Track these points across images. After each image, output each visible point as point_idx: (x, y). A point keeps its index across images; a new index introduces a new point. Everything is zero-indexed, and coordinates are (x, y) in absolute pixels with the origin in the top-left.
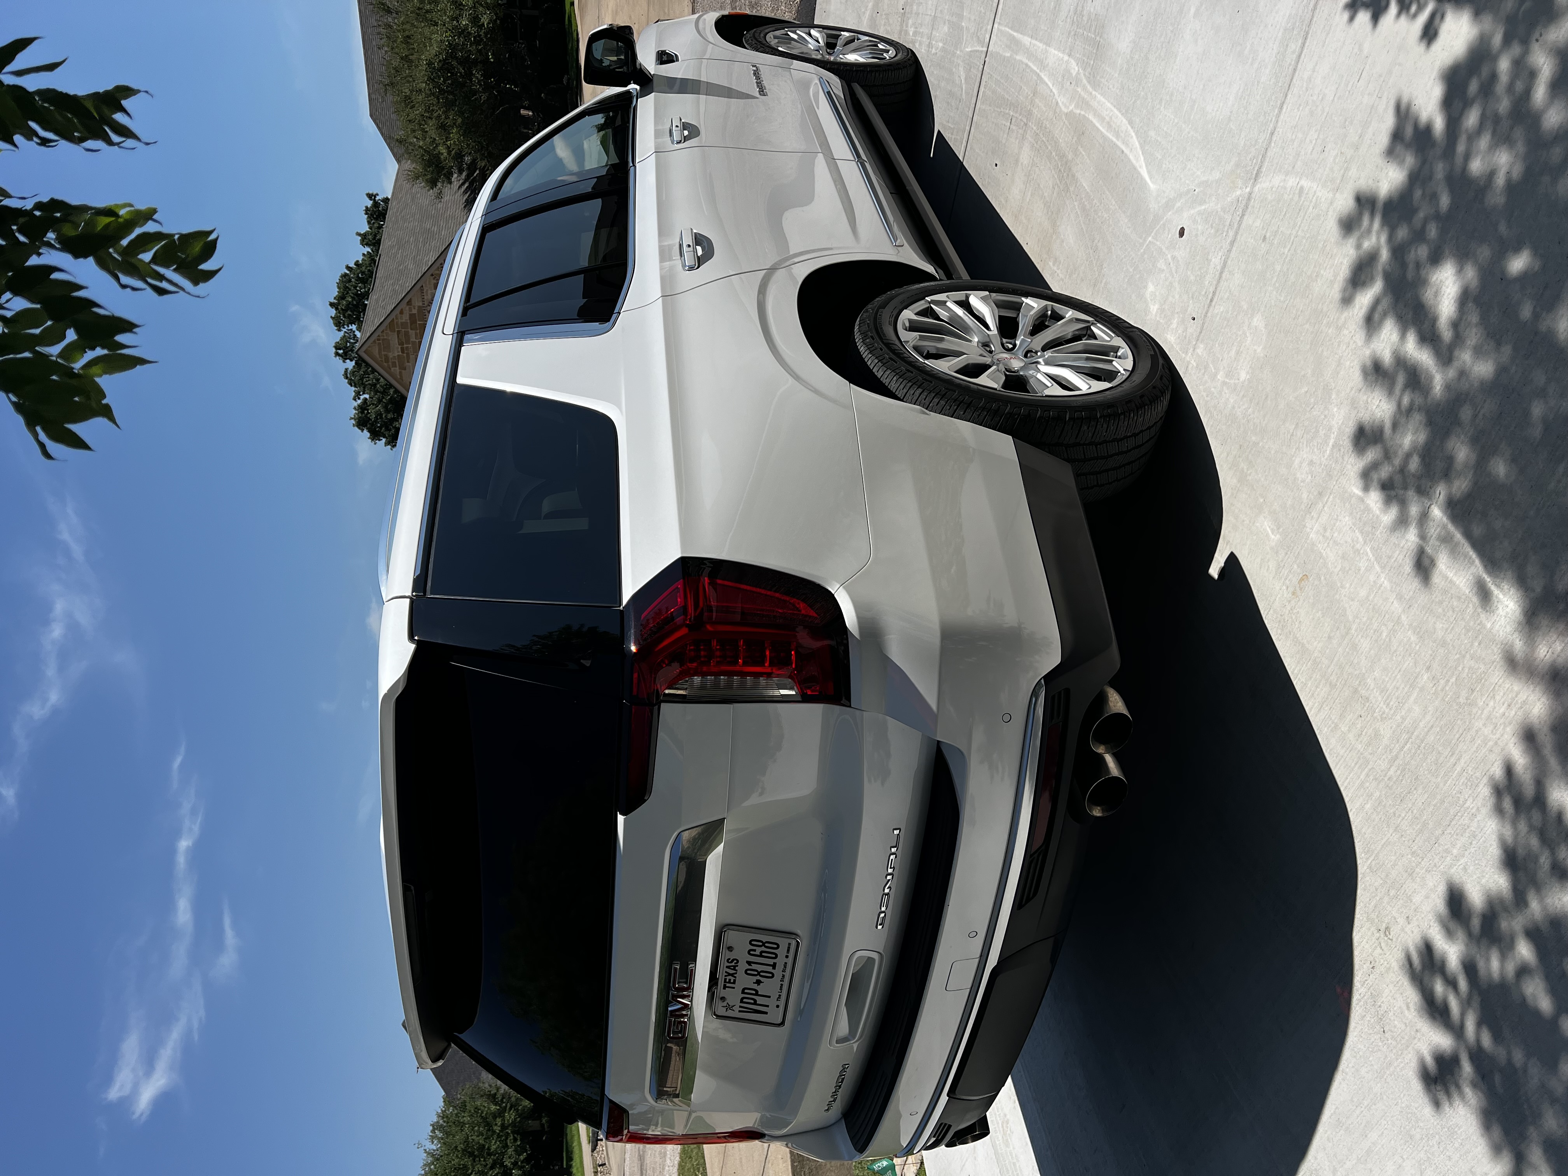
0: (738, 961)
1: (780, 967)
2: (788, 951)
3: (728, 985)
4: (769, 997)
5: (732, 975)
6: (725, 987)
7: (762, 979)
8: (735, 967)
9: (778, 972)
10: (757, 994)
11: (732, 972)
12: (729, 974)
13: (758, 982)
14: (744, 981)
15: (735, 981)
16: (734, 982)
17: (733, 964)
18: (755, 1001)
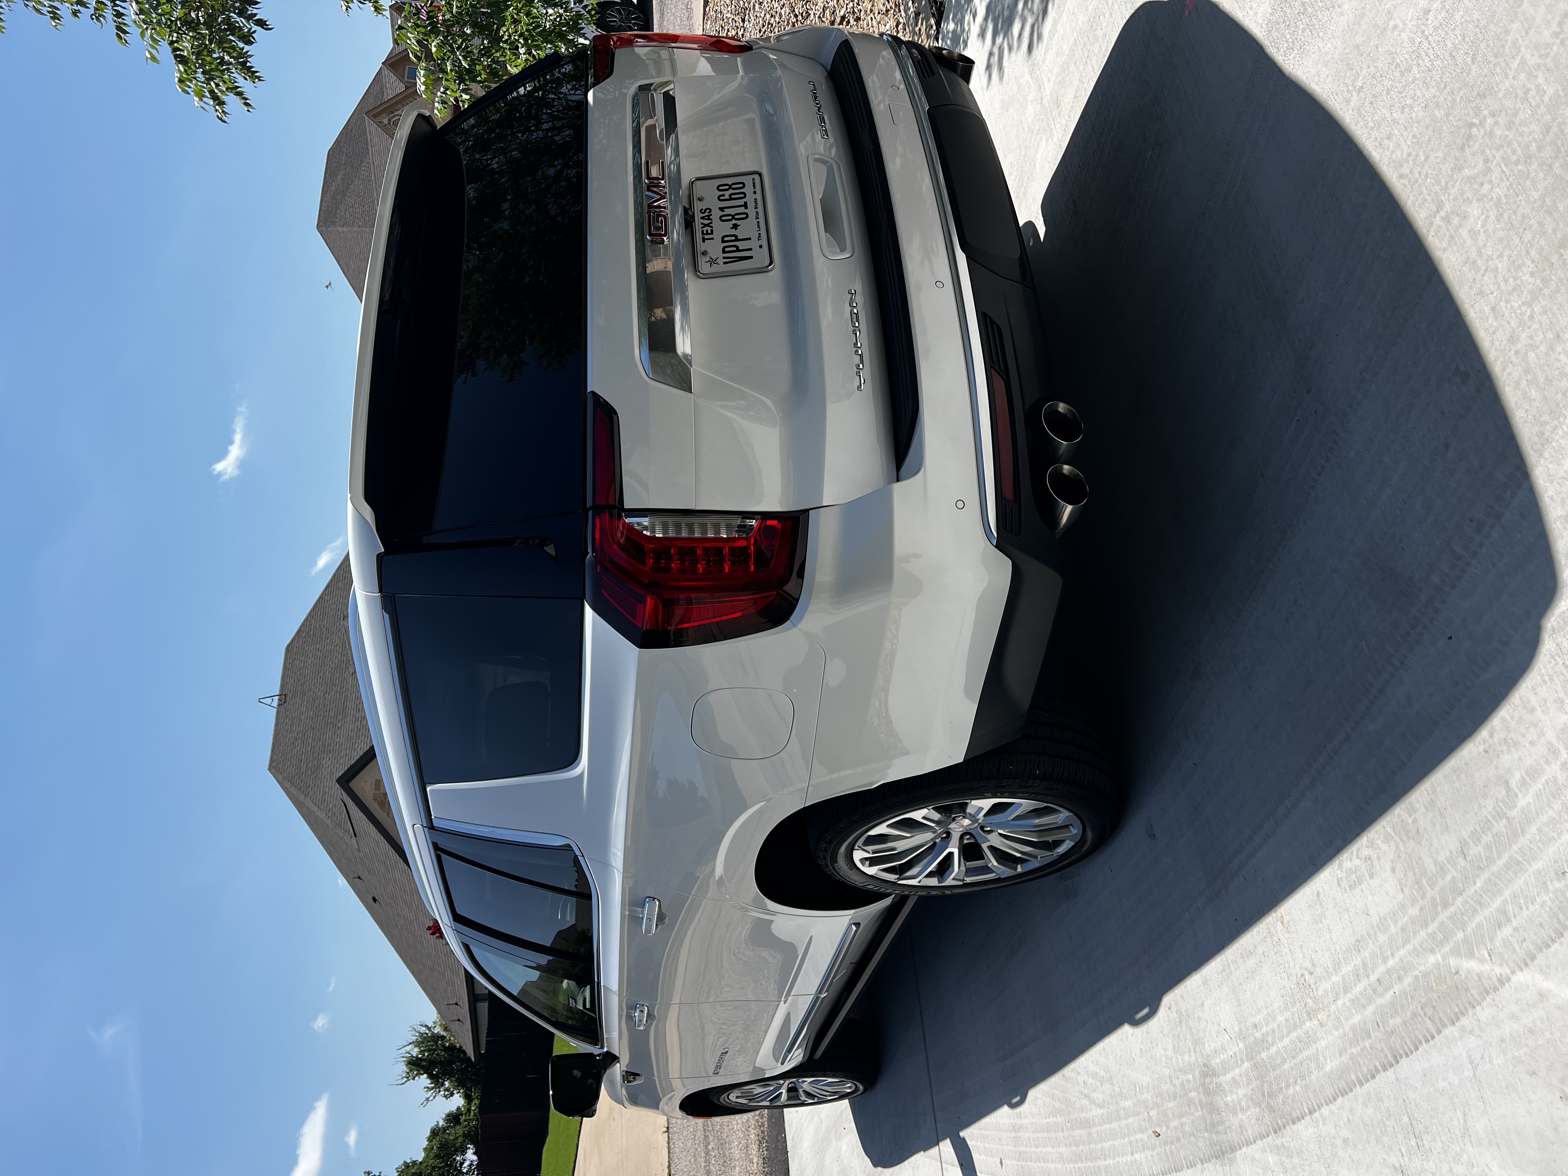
0: (710, 210)
1: (751, 205)
2: (754, 186)
3: (706, 237)
4: (750, 239)
5: (708, 225)
6: (704, 240)
7: (738, 222)
8: (709, 216)
9: (751, 211)
10: (737, 240)
11: (707, 222)
12: (706, 225)
13: (735, 226)
14: (721, 229)
15: (712, 231)
16: (712, 233)
17: (707, 214)
18: (737, 247)
